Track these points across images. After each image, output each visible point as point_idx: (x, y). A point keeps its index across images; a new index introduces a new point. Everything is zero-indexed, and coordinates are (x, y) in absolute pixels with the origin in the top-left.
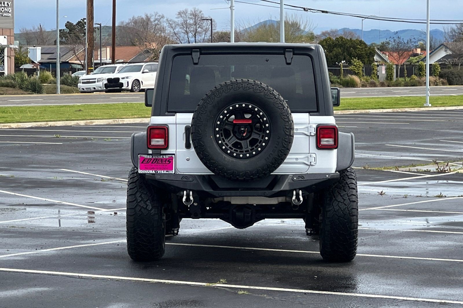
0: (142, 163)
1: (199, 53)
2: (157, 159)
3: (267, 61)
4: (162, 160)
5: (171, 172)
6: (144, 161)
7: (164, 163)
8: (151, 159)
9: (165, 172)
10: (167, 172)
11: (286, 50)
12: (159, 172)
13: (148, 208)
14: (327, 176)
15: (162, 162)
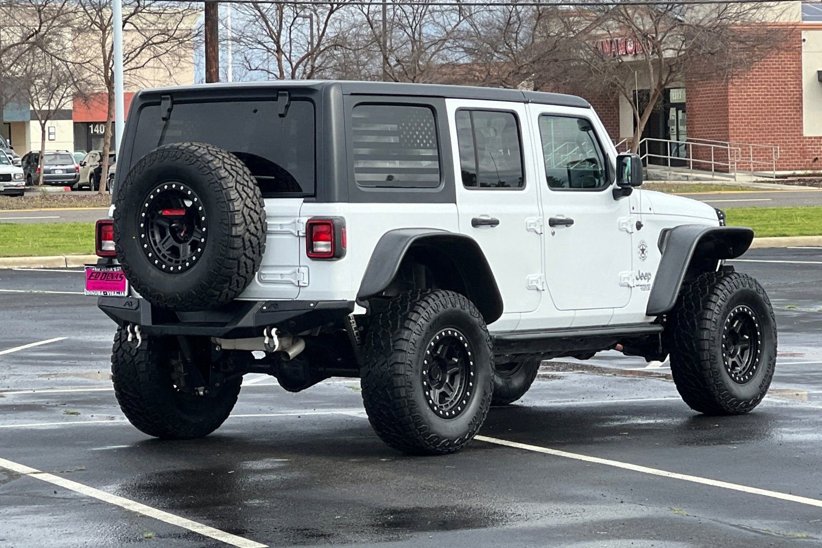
0: (89, 279)
1: (170, 101)
2: (106, 273)
3: (255, 111)
4: (112, 274)
5: (123, 294)
6: (91, 276)
7: (115, 279)
8: (99, 273)
9: (116, 294)
10: (118, 295)
11: (280, 92)
12: (108, 294)
13: (131, 352)
14: (312, 305)
15: (112, 278)
